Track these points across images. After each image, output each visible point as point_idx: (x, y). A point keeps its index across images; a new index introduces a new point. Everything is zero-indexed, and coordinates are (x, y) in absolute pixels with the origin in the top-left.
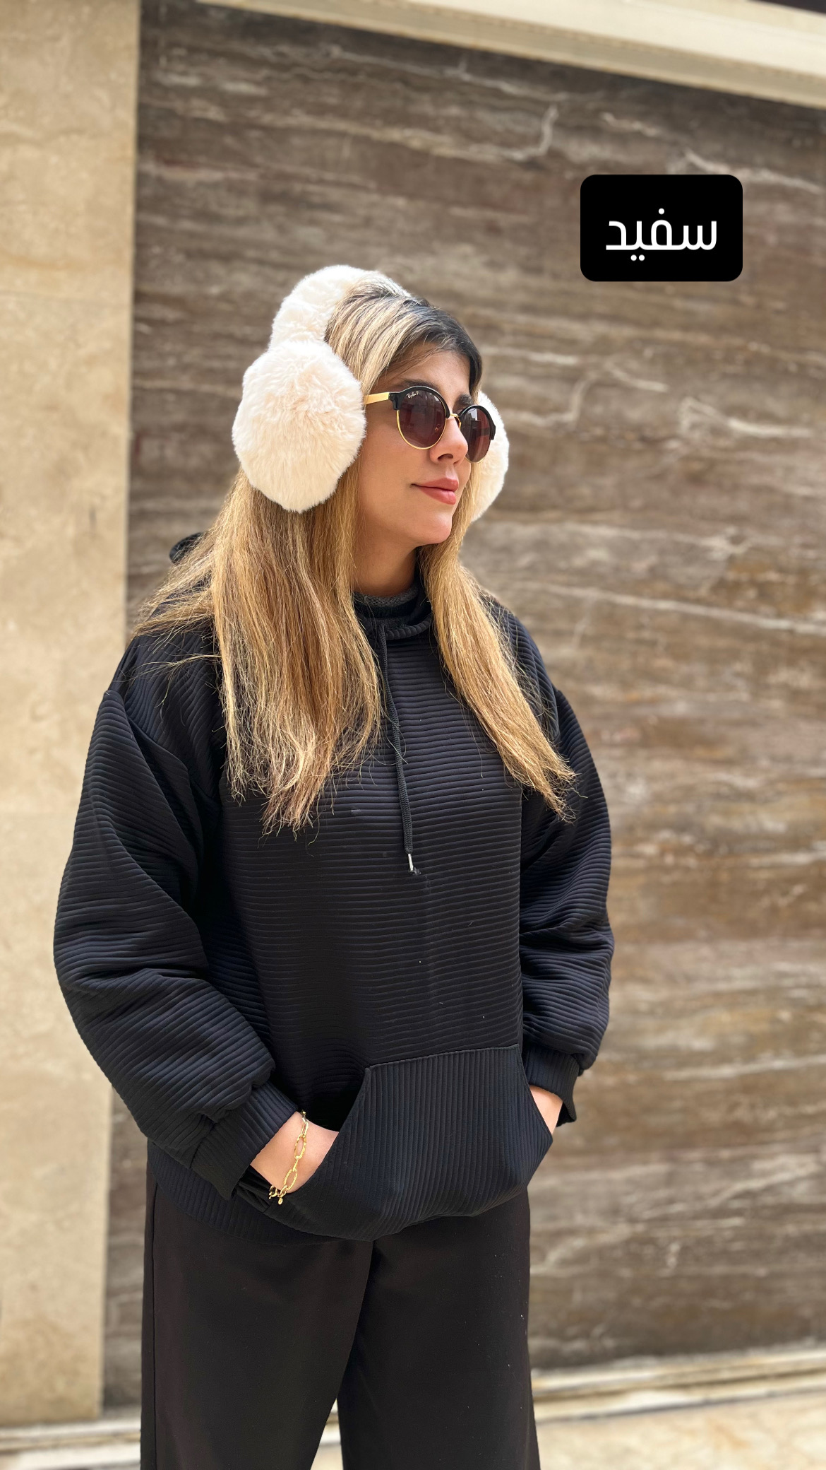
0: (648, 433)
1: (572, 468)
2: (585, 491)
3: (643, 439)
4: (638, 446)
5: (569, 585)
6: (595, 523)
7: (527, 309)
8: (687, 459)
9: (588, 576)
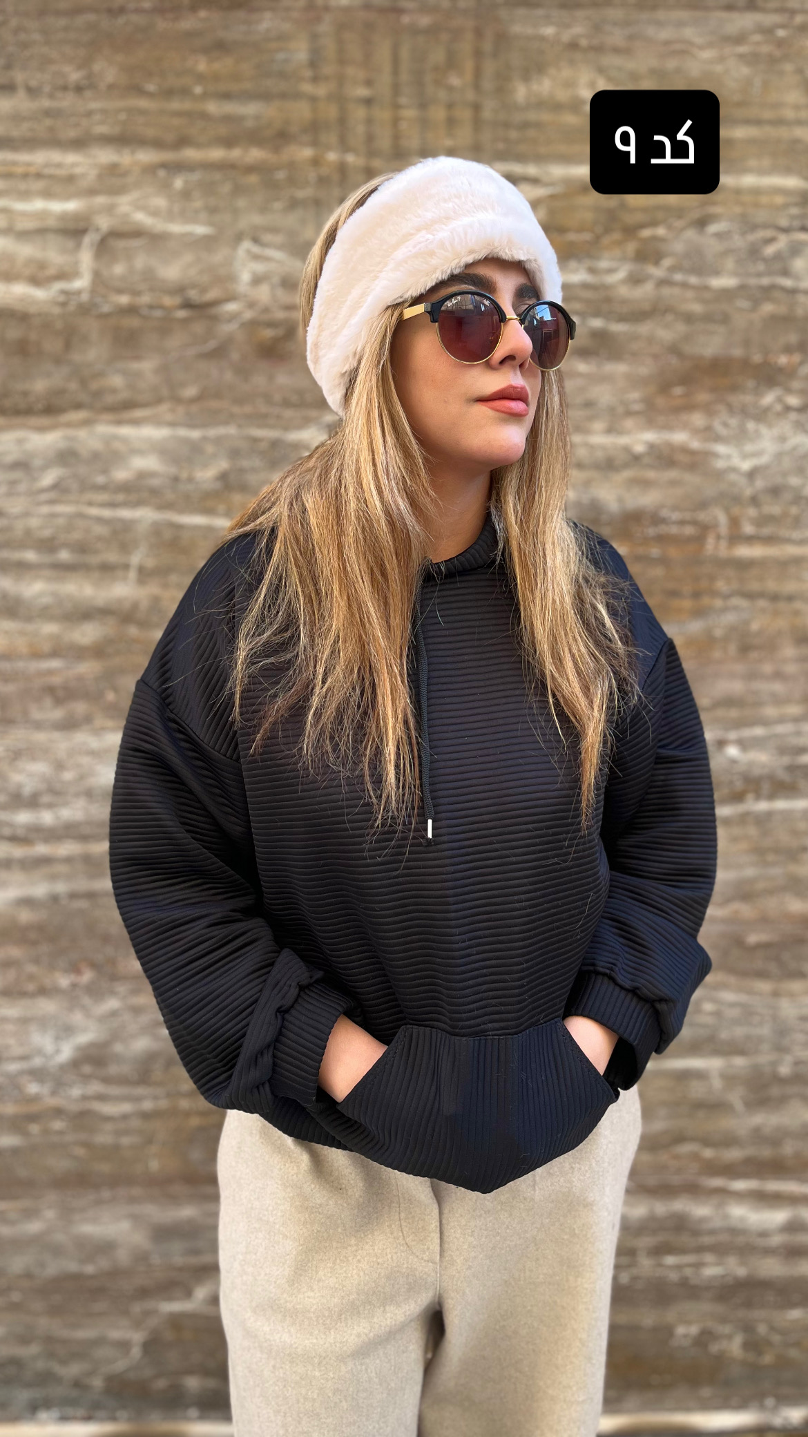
0: (193, 294)
1: (93, 353)
2: (117, 381)
3: (188, 305)
4: (181, 314)
5: (113, 505)
6: (136, 422)
8: (253, 324)
9: (136, 492)
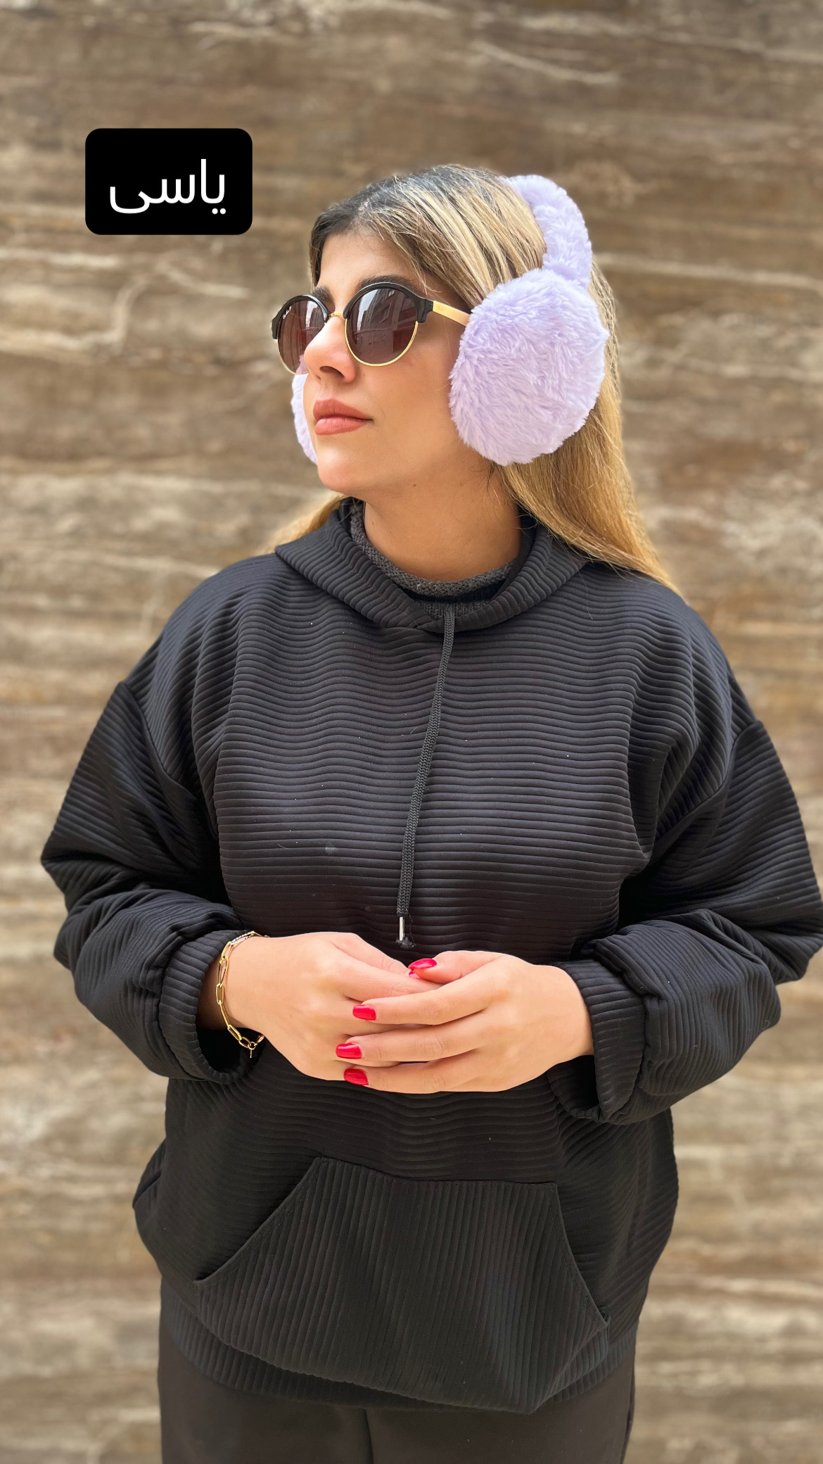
0: (224, 353)
1: (121, 403)
2: (142, 432)
3: (218, 362)
4: (211, 371)
5: (129, 554)
6: (159, 473)
7: (41, 197)
9: (155, 541)
